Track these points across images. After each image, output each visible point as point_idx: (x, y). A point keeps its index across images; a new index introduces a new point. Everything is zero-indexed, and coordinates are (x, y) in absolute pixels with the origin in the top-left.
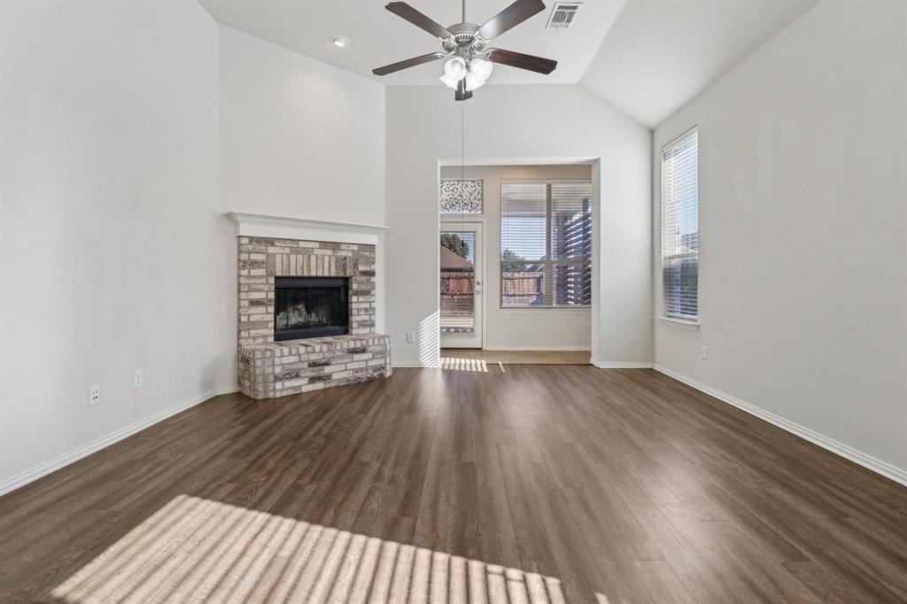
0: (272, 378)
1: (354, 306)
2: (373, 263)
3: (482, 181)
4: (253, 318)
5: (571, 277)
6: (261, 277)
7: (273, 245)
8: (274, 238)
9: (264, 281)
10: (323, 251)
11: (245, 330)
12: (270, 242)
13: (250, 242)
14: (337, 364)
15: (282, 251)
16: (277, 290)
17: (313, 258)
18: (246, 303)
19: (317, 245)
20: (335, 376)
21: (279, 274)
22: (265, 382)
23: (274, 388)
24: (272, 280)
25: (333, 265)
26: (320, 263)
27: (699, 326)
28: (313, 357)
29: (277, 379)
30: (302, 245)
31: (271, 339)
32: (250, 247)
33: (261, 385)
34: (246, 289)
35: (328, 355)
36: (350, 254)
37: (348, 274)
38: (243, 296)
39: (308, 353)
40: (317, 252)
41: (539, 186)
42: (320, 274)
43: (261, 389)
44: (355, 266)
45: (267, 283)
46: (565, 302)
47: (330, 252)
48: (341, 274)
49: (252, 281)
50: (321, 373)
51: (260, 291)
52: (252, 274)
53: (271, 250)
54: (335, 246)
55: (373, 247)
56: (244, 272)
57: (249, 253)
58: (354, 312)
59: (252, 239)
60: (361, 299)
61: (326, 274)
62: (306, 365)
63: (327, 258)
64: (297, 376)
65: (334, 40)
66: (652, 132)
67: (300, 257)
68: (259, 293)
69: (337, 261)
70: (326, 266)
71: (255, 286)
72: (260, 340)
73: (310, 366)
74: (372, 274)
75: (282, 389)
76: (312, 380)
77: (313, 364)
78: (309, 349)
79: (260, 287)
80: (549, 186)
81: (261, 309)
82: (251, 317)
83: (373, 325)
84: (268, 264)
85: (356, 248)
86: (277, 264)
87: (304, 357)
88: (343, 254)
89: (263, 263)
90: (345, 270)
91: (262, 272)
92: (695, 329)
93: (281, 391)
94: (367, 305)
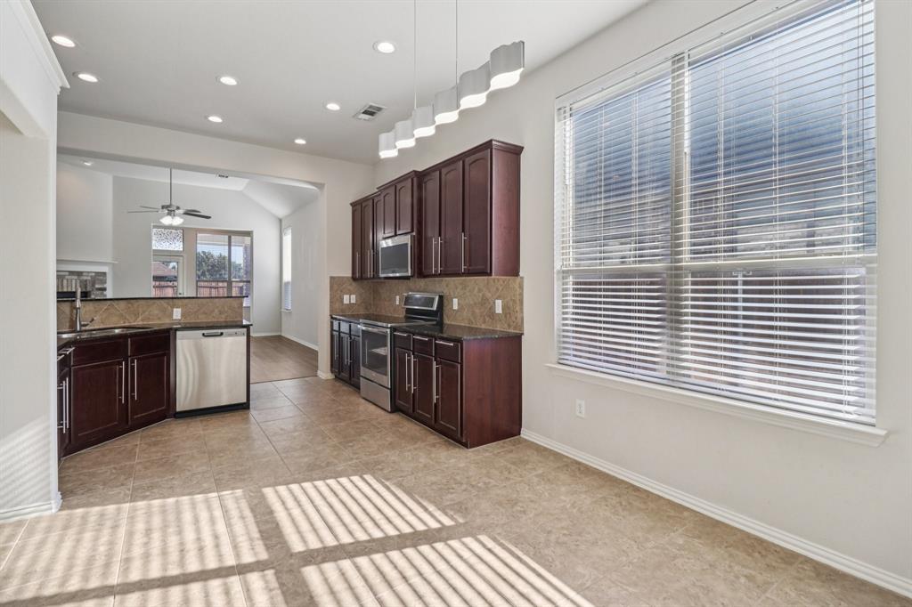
2: (105, 283)
3: (183, 231)
10: (72, 277)
17: (65, 282)
19: (67, 273)
25: (78, 285)
26: (69, 284)
27: (291, 312)
36: (90, 278)
37: (88, 290)
40: (67, 277)
41: (222, 236)
42: (70, 290)
44: (93, 285)
47: (76, 277)
54: (79, 274)
55: (105, 273)
63: (74, 281)
66: (280, 220)
69: (81, 282)
70: (74, 286)
74: (105, 289)
80: (230, 237)
85: (93, 274)
88: (85, 278)
90: (86, 287)
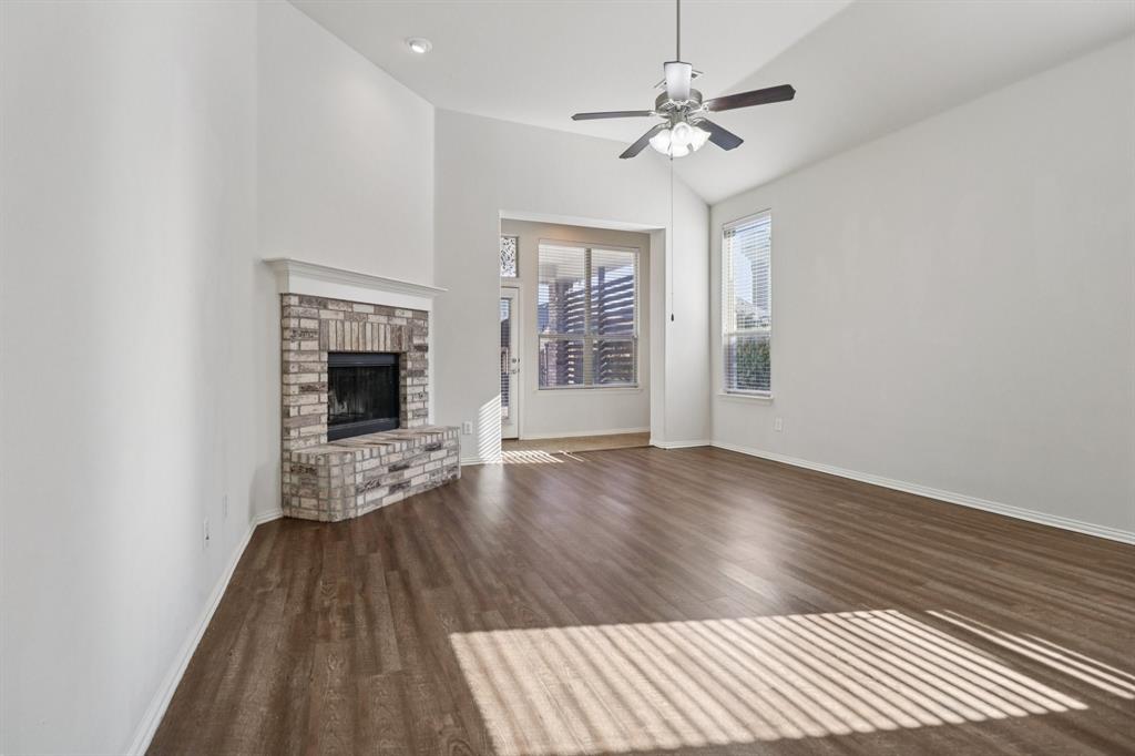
0: (353, 490)
1: (409, 390)
2: (426, 334)
3: (517, 238)
4: (304, 411)
5: (571, 353)
6: (312, 352)
7: (325, 307)
8: (328, 299)
9: (316, 358)
10: (378, 317)
11: (295, 428)
12: (322, 303)
13: (301, 302)
14: (416, 466)
15: (334, 317)
16: (331, 370)
17: (369, 327)
18: (295, 390)
19: (371, 310)
20: (414, 482)
21: (333, 348)
22: (344, 496)
23: (356, 505)
24: (325, 357)
25: (389, 336)
26: (376, 334)
27: (772, 400)
28: (394, 459)
29: (359, 491)
30: (357, 308)
31: (324, 439)
32: (301, 309)
33: (339, 502)
34: (296, 370)
35: (408, 455)
36: (404, 323)
37: (403, 349)
38: (292, 379)
39: (388, 453)
40: (372, 318)
41: (578, 250)
42: (376, 349)
43: (339, 507)
44: (410, 339)
45: (320, 362)
46: (566, 382)
47: (383, 319)
48: (397, 350)
49: (303, 358)
50: (402, 480)
51: (312, 371)
52: (302, 348)
53: (324, 314)
54: (389, 311)
55: (425, 313)
56: (294, 346)
57: (299, 318)
58: (409, 398)
59: (303, 299)
60: (416, 381)
61: (382, 350)
62: (386, 469)
63: (382, 327)
64: (378, 485)
65: (411, 44)
66: (710, 207)
67: (355, 324)
68: (310, 375)
69: (392, 331)
70: (382, 338)
71: (306, 365)
72: (312, 442)
73: (390, 471)
74: (425, 348)
75: (364, 504)
76: (394, 489)
77: (394, 468)
78: (390, 448)
79: (312, 366)
80: (589, 251)
81: (313, 398)
82: (302, 408)
83: (426, 415)
84: (319, 334)
85: (410, 314)
86: (331, 334)
87: (385, 460)
88: (398, 322)
89: (315, 333)
90: (400, 344)
91: (313, 345)
92: (768, 403)
93: (363, 506)
94: (420, 389)
